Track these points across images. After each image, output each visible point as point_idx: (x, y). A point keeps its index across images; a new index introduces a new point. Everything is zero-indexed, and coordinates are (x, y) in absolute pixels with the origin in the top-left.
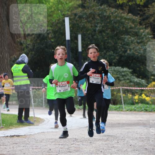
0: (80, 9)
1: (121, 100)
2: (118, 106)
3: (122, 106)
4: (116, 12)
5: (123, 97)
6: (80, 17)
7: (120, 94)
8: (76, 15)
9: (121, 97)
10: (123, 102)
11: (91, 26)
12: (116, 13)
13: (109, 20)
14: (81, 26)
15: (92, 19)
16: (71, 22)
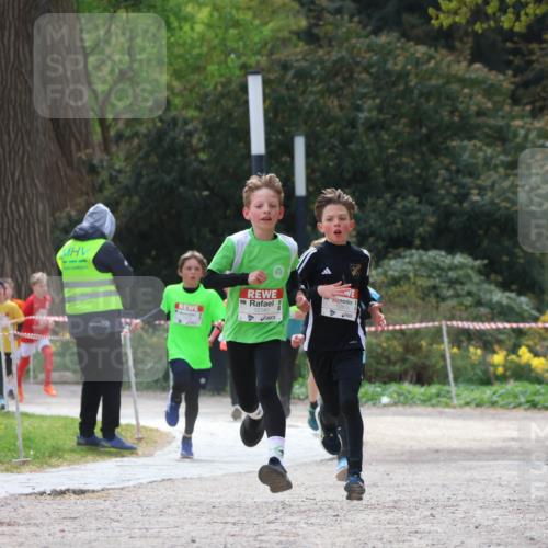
0: (302, 47)
1: (445, 367)
2: (434, 389)
3: (446, 388)
4: (431, 58)
5: (453, 357)
6: (302, 75)
7: (442, 347)
8: (285, 67)
9: (443, 357)
10: (451, 376)
11: (341, 107)
12: (432, 63)
13: (402, 87)
14: (307, 106)
15: (344, 80)
16: (267, 91)
